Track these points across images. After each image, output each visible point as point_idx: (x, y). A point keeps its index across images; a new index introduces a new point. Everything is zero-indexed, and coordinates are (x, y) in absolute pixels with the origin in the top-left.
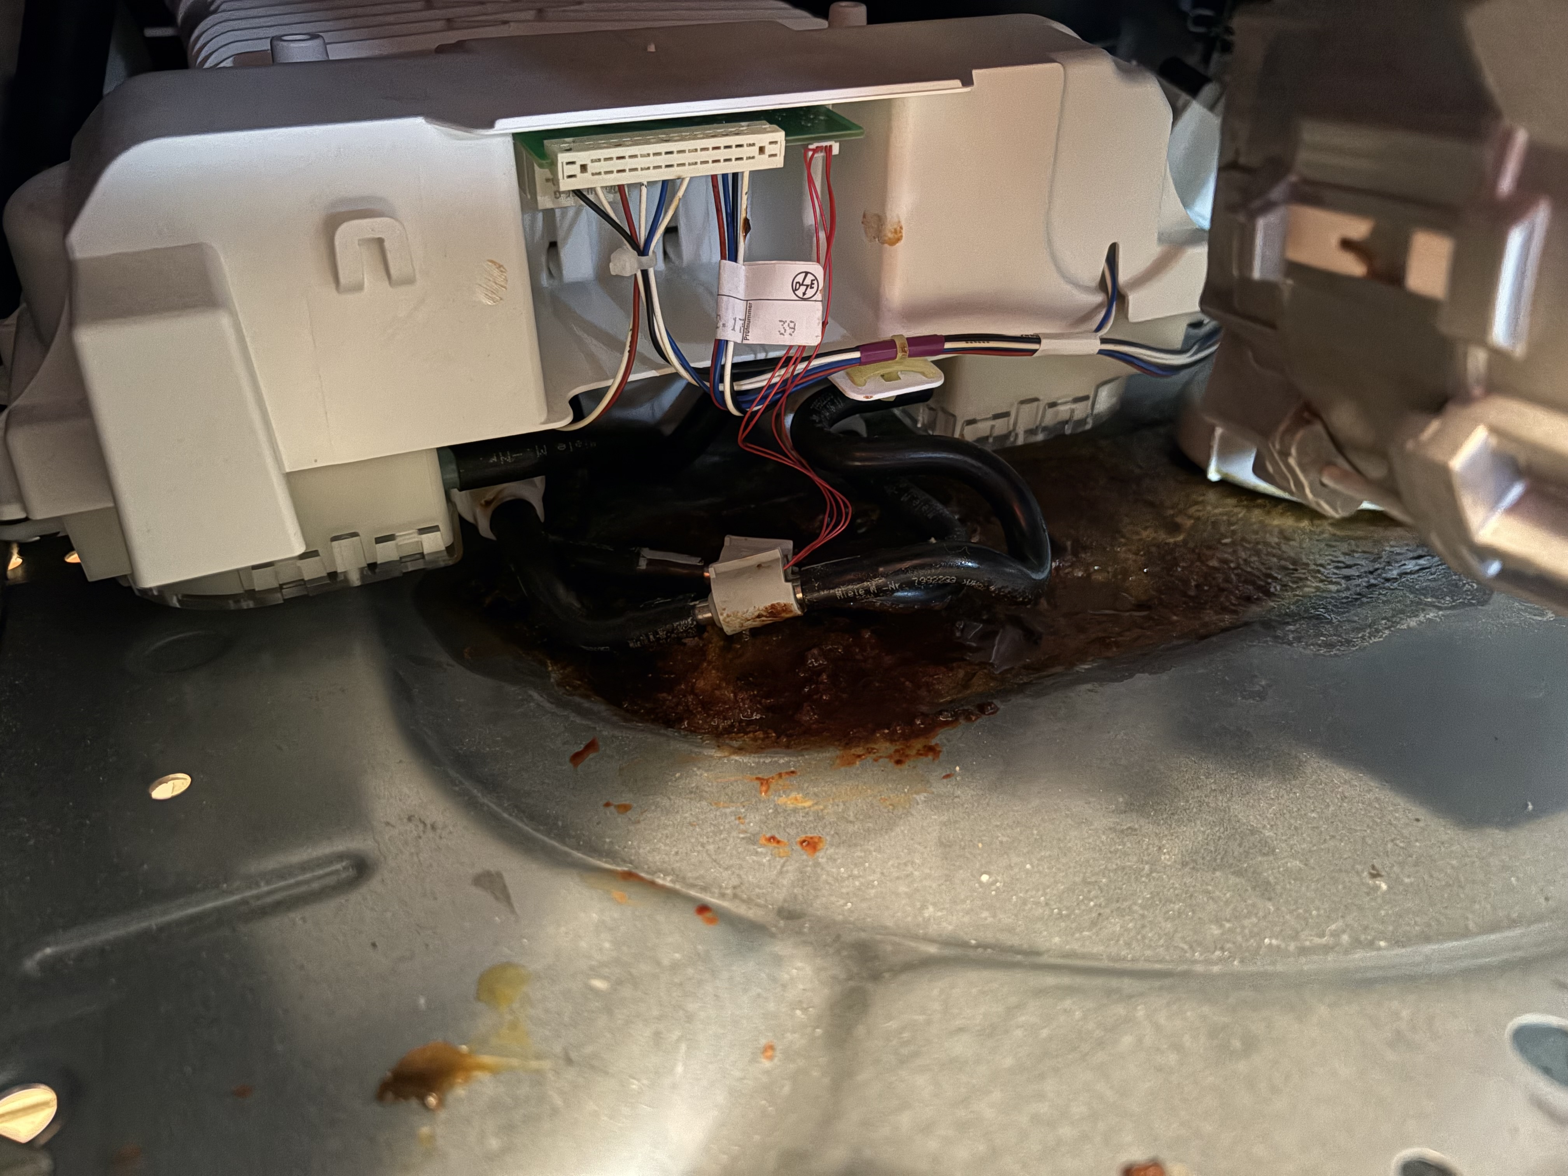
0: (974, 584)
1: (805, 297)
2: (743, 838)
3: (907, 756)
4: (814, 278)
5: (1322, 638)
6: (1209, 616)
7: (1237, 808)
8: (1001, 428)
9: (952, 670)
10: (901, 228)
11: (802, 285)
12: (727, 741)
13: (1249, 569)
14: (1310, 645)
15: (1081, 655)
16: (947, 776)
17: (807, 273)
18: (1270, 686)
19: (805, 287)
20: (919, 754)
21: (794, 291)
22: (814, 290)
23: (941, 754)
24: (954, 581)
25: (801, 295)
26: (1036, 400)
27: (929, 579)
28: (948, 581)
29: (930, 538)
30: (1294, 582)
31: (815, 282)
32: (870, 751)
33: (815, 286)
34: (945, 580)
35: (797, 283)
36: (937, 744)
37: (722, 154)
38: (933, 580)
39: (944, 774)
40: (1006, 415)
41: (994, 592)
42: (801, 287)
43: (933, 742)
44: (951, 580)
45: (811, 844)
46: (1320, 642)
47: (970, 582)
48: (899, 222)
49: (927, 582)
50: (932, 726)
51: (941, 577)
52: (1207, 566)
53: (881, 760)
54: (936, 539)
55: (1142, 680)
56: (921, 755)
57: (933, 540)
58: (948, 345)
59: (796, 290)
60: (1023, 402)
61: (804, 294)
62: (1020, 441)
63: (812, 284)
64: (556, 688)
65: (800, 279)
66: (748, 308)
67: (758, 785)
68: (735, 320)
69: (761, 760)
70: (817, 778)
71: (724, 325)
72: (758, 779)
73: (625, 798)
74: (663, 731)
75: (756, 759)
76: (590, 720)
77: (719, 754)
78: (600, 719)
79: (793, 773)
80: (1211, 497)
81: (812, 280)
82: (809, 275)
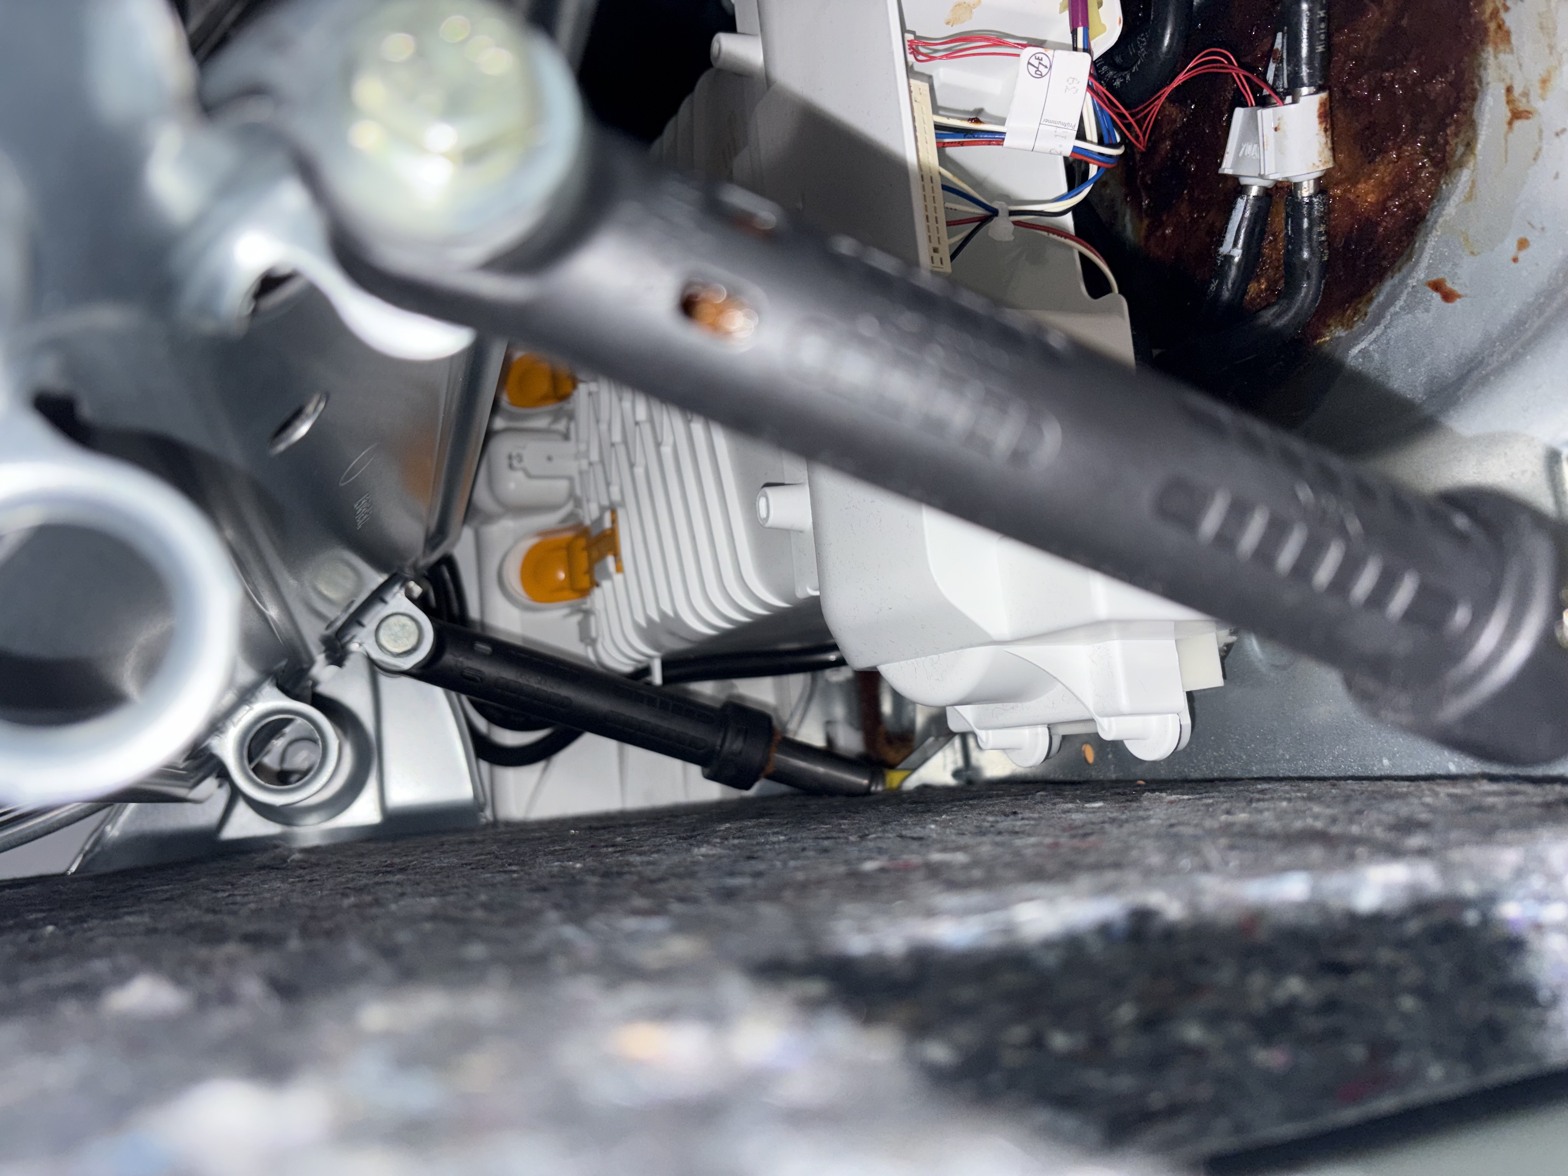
1: (1048, 66)
4: (1034, 57)
11: (1038, 68)
12: (1455, 159)
17: (1029, 63)
19: (1040, 66)
21: (1042, 77)
22: (1045, 59)
25: (1047, 70)
31: (1037, 56)
32: (1495, 15)
33: (1040, 56)
35: (1036, 73)
37: (921, 135)
42: (1040, 69)
59: (1041, 75)
61: (1046, 67)
63: (1038, 59)
64: (1355, 329)
65: (1032, 70)
66: (1047, 123)
67: (1518, 124)
68: (1056, 136)
69: (1486, 122)
70: (1520, 65)
71: (1061, 146)
72: (1510, 123)
73: (1510, 245)
74: (1430, 223)
75: (1485, 128)
76: (1402, 292)
77: (1471, 164)
78: (1403, 281)
79: (1509, 90)
81: (1036, 58)
82: (1030, 61)
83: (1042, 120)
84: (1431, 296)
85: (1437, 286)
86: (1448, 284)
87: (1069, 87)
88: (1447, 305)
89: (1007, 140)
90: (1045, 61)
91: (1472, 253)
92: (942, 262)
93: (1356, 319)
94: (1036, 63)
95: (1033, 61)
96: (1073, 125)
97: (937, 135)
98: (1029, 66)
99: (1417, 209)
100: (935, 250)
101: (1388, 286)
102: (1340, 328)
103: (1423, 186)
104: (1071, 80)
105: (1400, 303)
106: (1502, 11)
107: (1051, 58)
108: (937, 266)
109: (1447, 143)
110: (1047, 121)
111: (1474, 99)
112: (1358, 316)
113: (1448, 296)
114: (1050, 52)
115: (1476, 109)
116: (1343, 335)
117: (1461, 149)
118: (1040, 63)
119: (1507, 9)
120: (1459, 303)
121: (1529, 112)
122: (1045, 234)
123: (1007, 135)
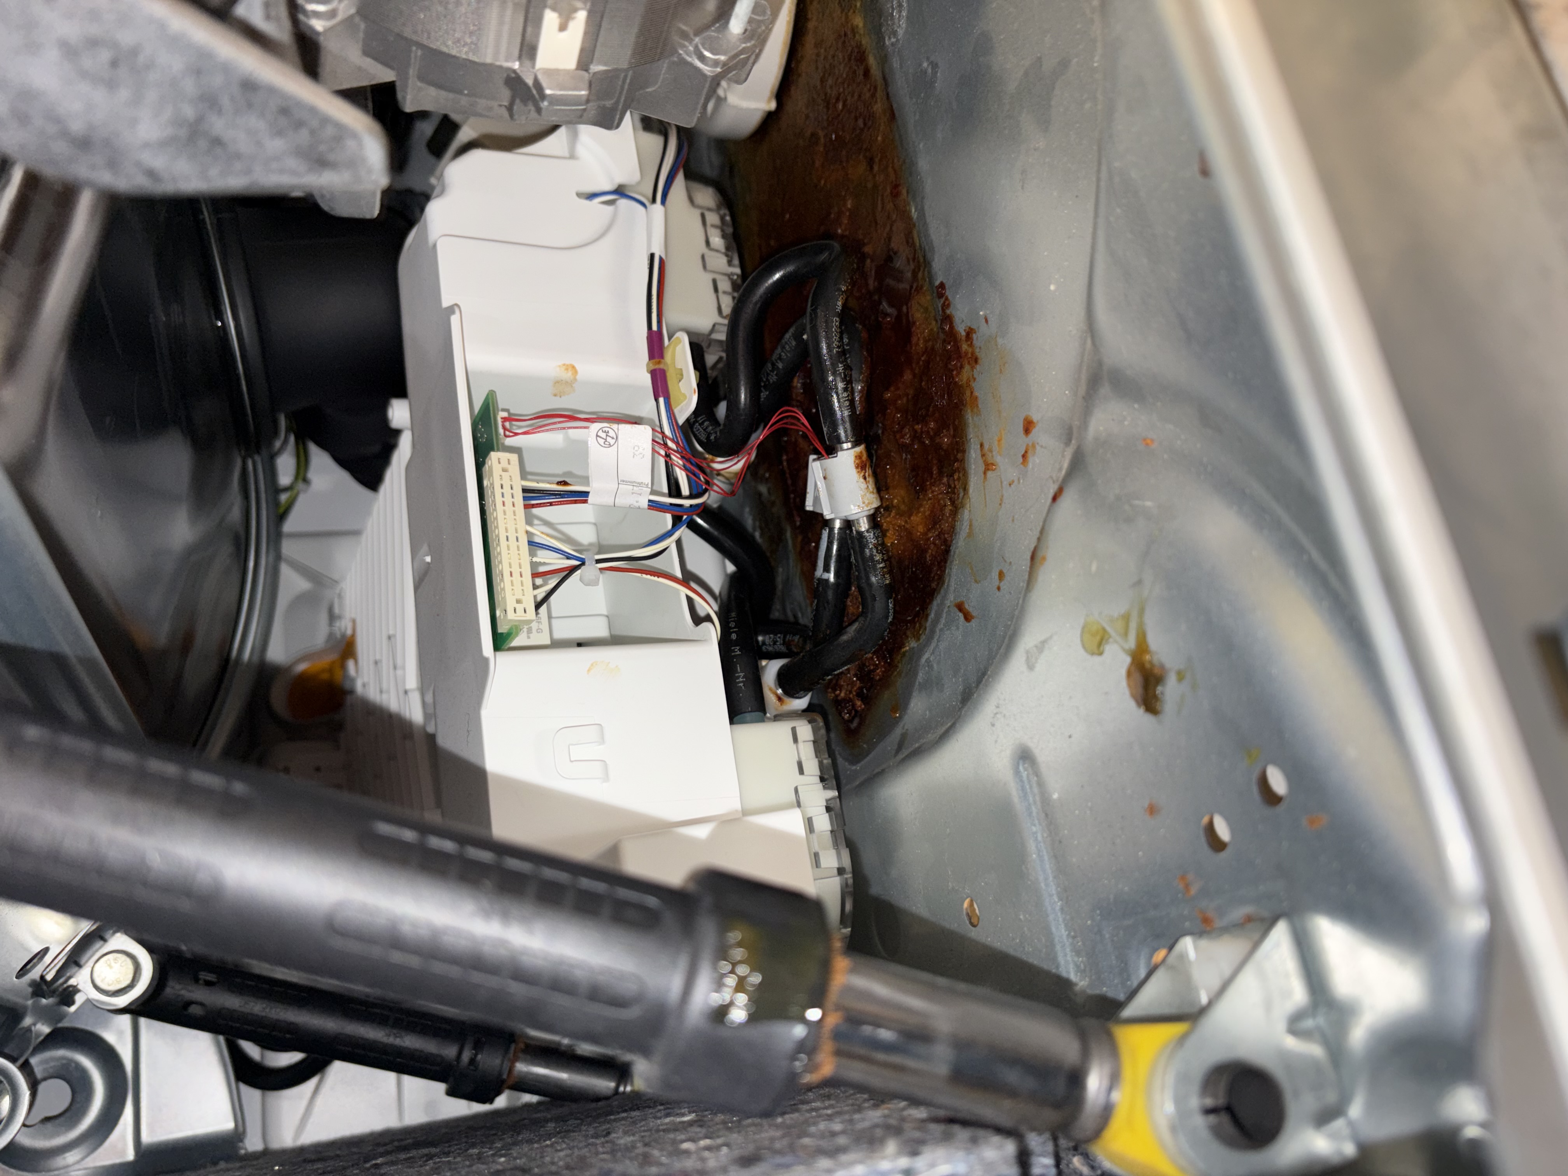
0: (840, 303)
1: (615, 437)
2: (1024, 480)
3: (973, 353)
4: (601, 431)
5: (895, 14)
6: (878, 107)
7: (1012, 87)
8: (725, 285)
9: (914, 323)
10: (564, 365)
11: (606, 439)
12: (960, 500)
13: (844, 76)
14: (899, 25)
15: (905, 215)
16: (987, 321)
17: (597, 436)
18: (928, 59)
19: (608, 438)
20: (971, 345)
21: (611, 446)
22: (611, 431)
23: (972, 327)
24: (837, 319)
25: (614, 441)
26: (703, 257)
27: (835, 339)
28: (837, 324)
29: (804, 339)
30: (854, 36)
31: (604, 429)
32: (968, 385)
33: (607, 429)
34: (836, 326)
35: (604, 443)
36: (965, 330)
37: (508, 500)
38: (836, 336)
39: (985, 324)
40: (715, 282)
41: (847, 287)
42: (608, 440)
43: (963, 333)
44: (836, 322)
45: (1028, 427)
46: (897, 16)
47: (838, 306)
48: (560, 366)
49: (838, 341)
50: (952, 335)
51: (833, 329)
52: (842, 111)
53: (975, 376)
54: (803, 334)
55: (923, 164)
56: (972, 343)
57: (805, 337)
58: (655, 327)
59: (610, 445)
60: (704, 267)
61: (613, 438)
62: (738, 271)
63: (605, 432)
64: (921, 641)
65: (601, 441)
66: (624, 483)
67: (989, 473)
68: (633, 493)
69: (972, 472)
70: (986, 427)
71: (637, 502)
72: (985, 473)
73: (995, 575)
74: (952, 553)
75: (972, 476)
76: (943, 611)
77: (968, 506)
78: (942, 603)
79: (982, 445)
80: (789, 107)
81: (603, 431)
82: (598, 434)
83: (619, 481)
84: (958, 616)
85: (960, 607)
86: (967, 606)
87: (637, 453)
88: (968, 624)
89: (590, 499)
90: (611, 433)
91: (976, 581)
92: (525, 611)
93: (921, 632)
94: (603, 435)
95: (601, 434)
96: (646, 483)
97: (525, 498)
98: (598, 438)
99: (945, 541)
100: (519, 601)
101: (935, 604)
102: (913, 639)
103: (947, 521)
104: (636, 448)
105: (943, 621)
106: (972, 381)
107: (616, 431)
108: (520, 616)
109: (955, 487)
110: (623, 481)
111: (964, 451)
112: (922, 630)
113: (968, 617)
114: (615, 426)
115: (966, 459)
116: (916, 645)
117: (962, 494)
118: (607, 435)
119: (975, 379)
120: (974, 623)
121: (993, 464)
122: (639, 575)
123: (590, 495)
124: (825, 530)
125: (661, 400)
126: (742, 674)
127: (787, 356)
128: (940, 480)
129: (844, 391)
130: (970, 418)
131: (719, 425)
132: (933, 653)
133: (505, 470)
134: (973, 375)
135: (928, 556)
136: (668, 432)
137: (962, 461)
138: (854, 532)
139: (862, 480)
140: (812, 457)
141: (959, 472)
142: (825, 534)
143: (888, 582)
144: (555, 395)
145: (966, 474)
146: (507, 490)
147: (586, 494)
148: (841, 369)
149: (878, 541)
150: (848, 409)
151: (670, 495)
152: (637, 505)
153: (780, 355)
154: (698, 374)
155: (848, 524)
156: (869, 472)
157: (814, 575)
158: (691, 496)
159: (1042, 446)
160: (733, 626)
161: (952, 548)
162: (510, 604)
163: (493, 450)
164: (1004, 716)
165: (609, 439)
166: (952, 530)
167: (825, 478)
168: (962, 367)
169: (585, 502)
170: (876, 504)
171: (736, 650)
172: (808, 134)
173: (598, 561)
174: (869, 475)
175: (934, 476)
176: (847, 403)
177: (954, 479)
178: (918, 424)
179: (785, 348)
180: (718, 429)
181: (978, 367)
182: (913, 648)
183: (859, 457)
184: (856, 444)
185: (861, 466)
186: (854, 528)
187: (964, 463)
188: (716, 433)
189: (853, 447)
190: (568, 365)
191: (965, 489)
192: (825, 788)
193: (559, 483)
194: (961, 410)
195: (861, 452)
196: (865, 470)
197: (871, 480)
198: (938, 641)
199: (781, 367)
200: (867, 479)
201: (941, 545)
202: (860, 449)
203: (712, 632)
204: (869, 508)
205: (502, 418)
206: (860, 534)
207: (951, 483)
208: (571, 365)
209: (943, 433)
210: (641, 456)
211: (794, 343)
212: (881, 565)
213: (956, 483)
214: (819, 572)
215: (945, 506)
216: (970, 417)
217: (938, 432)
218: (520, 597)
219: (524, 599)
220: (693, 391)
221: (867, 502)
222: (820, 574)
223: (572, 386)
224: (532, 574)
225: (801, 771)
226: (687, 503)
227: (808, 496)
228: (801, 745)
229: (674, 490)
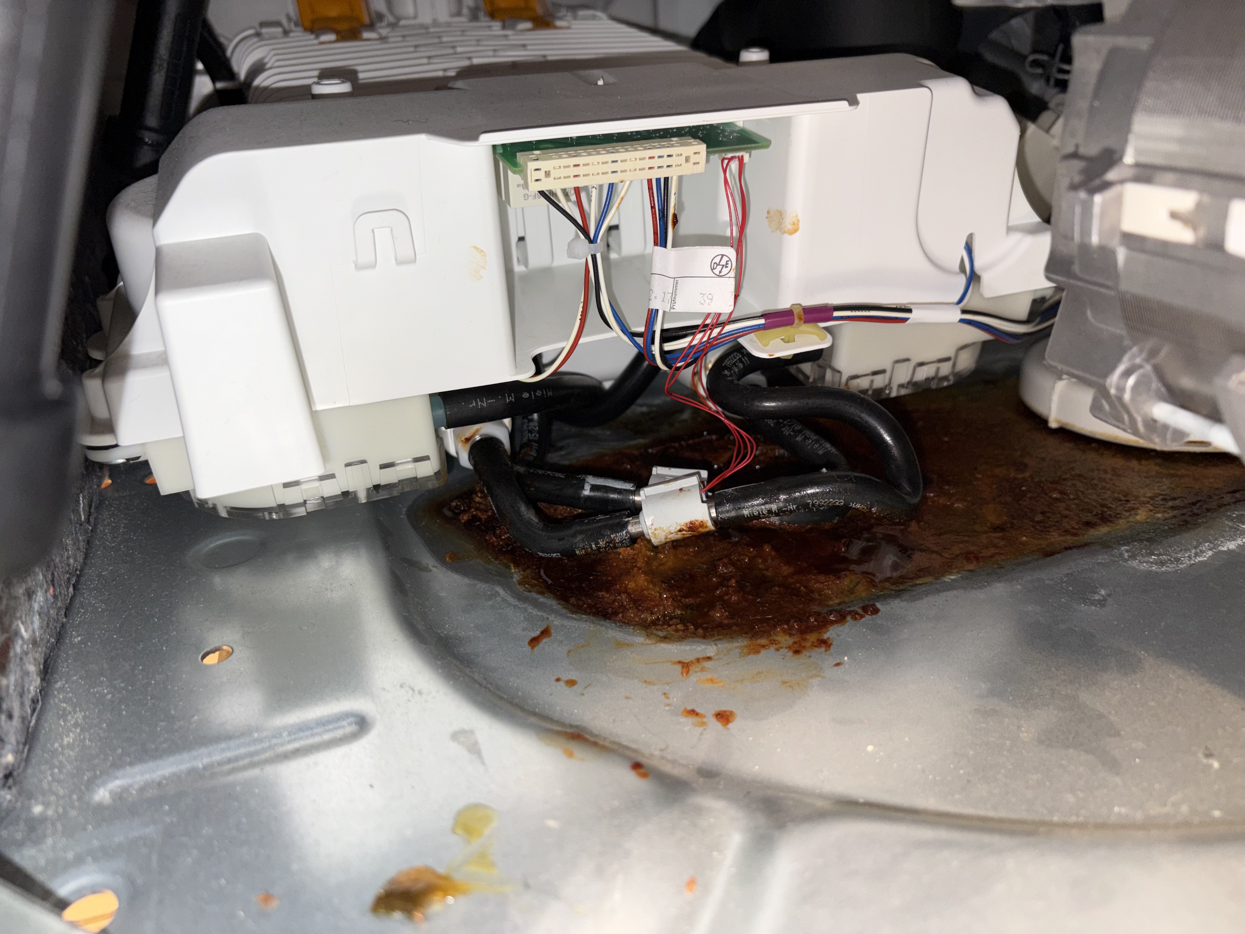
0: (859, 506)
1: (721, 274)
2: (668, 711)
3: (804, 647)
4: (728, 259)
5: (1153, 557)
6: (1055, 537)
7: (1085, 697)
8: (879, 382)
9: (839, 578)
10: (798, 221)
11: (719, 265)
12: (655, 632)
13: (1086, 500)
14: (1142, 563)
15: (947, 568)
16: (838, 664)
17: (723, 256)
18: (1109, 595)
19: (721, 267)
20: (813, 646)
21: (712, 270)
22: (728, 269)
23: (832, 647)
24: (842, 504)
25: (718, 274)
26: (907, 360)
27: (821, 502)
28: (837, 504)
29: (822, 469)
30: (1127, 511)
31: (729, 263)
32: (773, 642)
33: (729, 266)
34: (834, 503)
35: (714, 263)
36: (828, 638)
37: (656, 162)
38: (824, 503)
39: (835, 663)
40: (883, 372)
41: (875, 513)
43: (825, 636)
44: (840, 503)
45: (724, 717)
46: (1151, 560)
47: (855, 505)
48: (797, 216)
49: (819, 504)
50: (824, 624)
51: (831, 500)
52: (1051, 497)
53: (781, 650)
54: (827, 469)
55: (999, 589)
56: (816, 646)
57: (824, 470)
58: (836, 314)
59: (714, 269)
60: (897, 362)
61: (720, 272)
62: (894, 394)
63: (727, 264)
64: (518, 587)
65: (717, 260)
66: (675, 284)
67: (679, 667)
68: (664, 293)
69: (683, 648)
70: (728, 664)
71: (655, 298)
72: (680, 662)
73: (573, 675)
74: (602, 622)
75: (679, 647)
76: (545, 612)
77: (648, 641)
78: (552, 611)
79: (709, 658)
80: (1051, 442)
81: (727, 261)
82: (724, 257)
83: (677, 279)
84: (537, 630)
85: (546, 632)
86: (545, 640)
87: (705, 297)
88: (527, 643)
89: (659, 249)
90: (725, 271)
91: (569, 651)
92: (537, 180)
93: (527, 586)
94: (723, 262)
95: (725, 259)
96: (675, 307)
97: (658, 180)
98: (720, 256)
99: (615, 613)
100: (547, 174)
101: (553, 603)
102: (521, 577)
103: (636, 615)
104: (710, 297)
105: (535, 612)
106: (776, 647)
108: (532, 175)
109: (669, 626)
110: (677, 283)
111: (704, 637)
112: (529, 587)
113: (534, 641)
114: (732, 274)
115: (697, 639)
116: (514, 580)
117: (661, 634)
118: (723, 266)
119: (777, 650)
120: (527, 648)
121: (687, 673)
122: (582, 300)
123: (663, 249)
124: (633, 486)
125: (762, 321)
126: (485, 405)
127: (809, 445)
128: (678, 607)
129: (768, 511)
130: (738, 644)
131: (739, 379)
132: (504, 600)
133: (687, 159)
134: (782, 648)
135: (603, 593)
136: (728, 328)
137: (694, 635)
138: (627, 520)
139: (678, 528)
140: (704, 474)
141: (683, 631)
142: (629, 486)
143: (577, 552)
144: (768, 212)
145: (681, 639)
146: (666, 161)
147: (665, 245)
148: (791, 508)
149: (618, 543)
150: (750, 514)
151: (663, 331)
152: (652, 297)
153: (809, 439)
154: (790, 358)
155: (636, 510)
156: (688, 534)
157: (589, 474)
158: (663, 353)
159: (701, 734)
160: (537, 394)
161: (607, 623)
162: (545, 165)
163: (707, 147)
164: (409, 701)
165: (719, 268)
166: (627, 623)
167: (681, 490)
168: (791, 635)
169: (656, 244)
170: (655, 542)
171: (510, 398)
172: (1026, 460)
173: (594, 257)
174: (683, 534)
175: (683, 600)
176: (756, 514)
177: (677, 624)
178: (737, 582)
179: (816, 443)
180: (735, 378)
181: (790, 654)
182: (512, 578)
183: (702, 524)
184: (715, 521)
185: (692, 527)
186: (631, 518)
187: (693, 637)
188: (731, 376)
189: (712, 518)
190: (798, 224)
191: (665, 639)
192: (368, 490)
193: (675, 216)
194: (746, 633)
195: (707, 527)
196: (689, 531)
197: (679, 536)
198: (515, 606)
199: (797, 439)
200: (679, 533)
201: (613, 608)
202: (710, 526)
203: (526, 375)
204: (650, 535)
205: (742, 156)
206: (624, 525)
207: (674, 621)
208: (799, 228)
209: (726, 611)
210: (702, 302)
211: (820, 452)
212: (594, 546)
213: (673, 627)
214: (592, 480)
215: (652, 613)
216: (741, 643)
217: (726, 605)
218: (553, 175)
219: (551, 179)
220: (771, 354)
221: (656, 532)
222: (589, 481)
223: (777, 229)
224: (578, 188)
225: (383, 467)
226: (656, 349)
227: (667, 469)
228: (411, 466)
229: (669, 335)
